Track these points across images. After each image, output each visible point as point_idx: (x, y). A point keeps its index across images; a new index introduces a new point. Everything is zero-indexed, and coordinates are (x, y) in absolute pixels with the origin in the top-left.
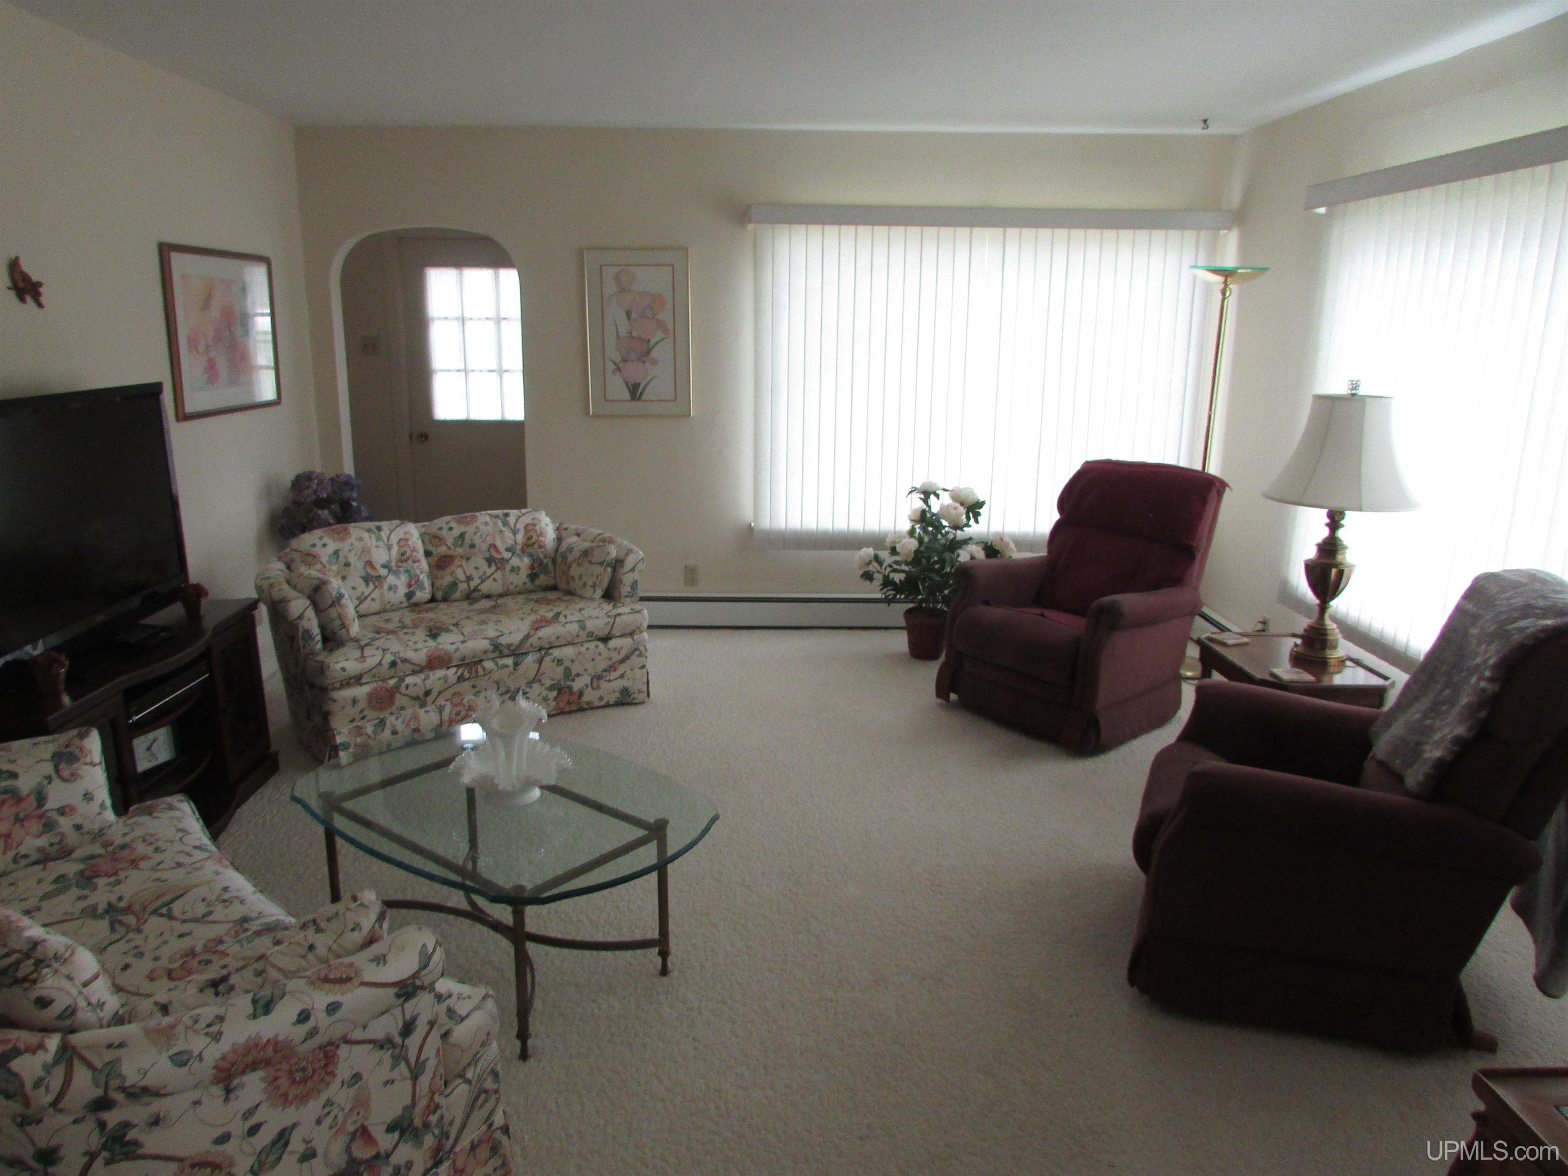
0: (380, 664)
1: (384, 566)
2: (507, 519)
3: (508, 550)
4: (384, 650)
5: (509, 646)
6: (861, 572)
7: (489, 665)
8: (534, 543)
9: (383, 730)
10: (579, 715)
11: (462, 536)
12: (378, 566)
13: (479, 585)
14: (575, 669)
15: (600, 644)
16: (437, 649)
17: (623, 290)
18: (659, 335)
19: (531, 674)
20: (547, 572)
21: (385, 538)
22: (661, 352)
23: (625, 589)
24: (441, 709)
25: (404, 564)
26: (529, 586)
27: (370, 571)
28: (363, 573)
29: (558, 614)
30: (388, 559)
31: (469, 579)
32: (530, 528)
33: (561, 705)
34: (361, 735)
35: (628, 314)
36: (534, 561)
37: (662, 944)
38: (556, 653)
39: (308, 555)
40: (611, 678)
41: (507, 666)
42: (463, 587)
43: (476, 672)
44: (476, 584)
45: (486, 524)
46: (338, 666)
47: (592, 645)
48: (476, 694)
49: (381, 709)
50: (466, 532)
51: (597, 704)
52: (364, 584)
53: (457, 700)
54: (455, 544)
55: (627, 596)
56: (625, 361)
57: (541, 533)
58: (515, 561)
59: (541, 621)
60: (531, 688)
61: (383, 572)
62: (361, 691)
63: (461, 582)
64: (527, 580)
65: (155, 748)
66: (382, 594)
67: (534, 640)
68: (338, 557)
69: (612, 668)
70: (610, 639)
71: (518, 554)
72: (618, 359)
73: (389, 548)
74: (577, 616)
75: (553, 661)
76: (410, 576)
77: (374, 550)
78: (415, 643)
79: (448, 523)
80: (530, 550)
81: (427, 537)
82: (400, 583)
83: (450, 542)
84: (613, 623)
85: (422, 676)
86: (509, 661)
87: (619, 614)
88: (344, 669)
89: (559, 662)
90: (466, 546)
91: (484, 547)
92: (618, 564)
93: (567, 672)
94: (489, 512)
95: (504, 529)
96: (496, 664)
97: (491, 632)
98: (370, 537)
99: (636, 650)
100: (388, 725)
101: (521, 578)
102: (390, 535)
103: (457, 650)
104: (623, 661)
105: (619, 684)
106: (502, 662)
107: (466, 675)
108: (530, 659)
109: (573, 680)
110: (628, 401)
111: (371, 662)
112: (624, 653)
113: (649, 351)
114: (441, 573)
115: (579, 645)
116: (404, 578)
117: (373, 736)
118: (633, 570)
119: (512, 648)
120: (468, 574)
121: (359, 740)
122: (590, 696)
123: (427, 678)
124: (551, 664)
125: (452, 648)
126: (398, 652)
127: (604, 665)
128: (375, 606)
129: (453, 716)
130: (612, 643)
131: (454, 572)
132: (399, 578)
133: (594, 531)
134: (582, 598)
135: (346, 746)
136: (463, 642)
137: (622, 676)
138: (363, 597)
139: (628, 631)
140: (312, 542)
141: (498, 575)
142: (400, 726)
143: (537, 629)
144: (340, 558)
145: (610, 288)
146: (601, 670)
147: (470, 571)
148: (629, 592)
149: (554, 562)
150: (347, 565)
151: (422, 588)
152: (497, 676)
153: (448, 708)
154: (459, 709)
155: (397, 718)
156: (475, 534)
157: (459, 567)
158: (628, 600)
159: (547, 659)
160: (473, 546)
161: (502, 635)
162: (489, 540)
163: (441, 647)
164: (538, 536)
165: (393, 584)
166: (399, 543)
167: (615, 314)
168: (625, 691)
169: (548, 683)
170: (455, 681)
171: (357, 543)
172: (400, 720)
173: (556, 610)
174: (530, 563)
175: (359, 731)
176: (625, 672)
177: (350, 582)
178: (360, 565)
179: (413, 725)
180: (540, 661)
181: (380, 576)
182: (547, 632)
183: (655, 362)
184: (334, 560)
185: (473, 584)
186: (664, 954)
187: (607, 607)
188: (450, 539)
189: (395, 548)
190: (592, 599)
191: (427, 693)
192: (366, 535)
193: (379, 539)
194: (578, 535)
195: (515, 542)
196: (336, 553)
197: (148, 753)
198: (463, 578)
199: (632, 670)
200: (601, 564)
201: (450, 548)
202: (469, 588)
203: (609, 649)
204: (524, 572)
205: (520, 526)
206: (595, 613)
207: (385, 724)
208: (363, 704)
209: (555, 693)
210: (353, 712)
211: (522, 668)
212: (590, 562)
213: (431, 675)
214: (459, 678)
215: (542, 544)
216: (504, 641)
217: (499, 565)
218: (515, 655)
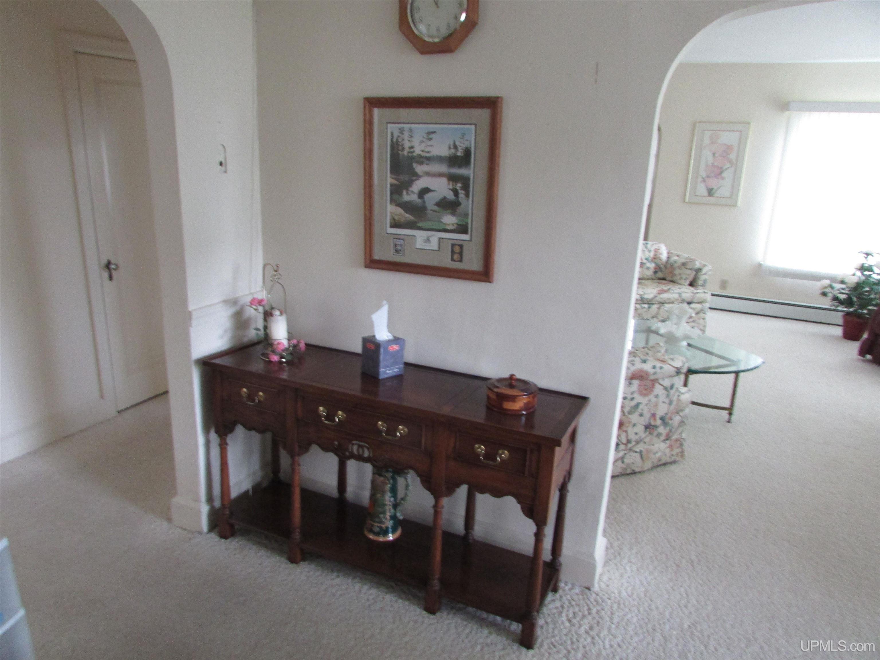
2: (647, 245)
3: (646, 259)
5: (647, 299)
6: (821, 291)
8: (658, 258)
15: (687, 305)
17: (713, 142)
18: (728, 165)
19: (654, 314)
20: (661, 271)
22: (728, 174)
23: (700, 282)
26: (653, 277)
29: (669, 289)
32: (656, 251)
35: (714, 154)
36: (657, 266)
37: (730, 410)
38: (666, 305)
40: (689, 321)
41: (645, 308)
47: (683, 305)
55: (701, 286)
56: (708, 177)
57: (661, 253)
58: (649, 265)
59: (662, 291)
64: (653, 274)
67: (658, 298)
70: (692, 303)
71: (650, 262)
72: (704, 175)
74: (678, 291)
75: (665, 309)
80: (656, 261)
84: (694, 297)
86: (646, 306)
87: (698, 293)
92: (699, 270)
95: (646, 249)
96: (641, 306)
97: (641, 292)
99: (702, 310)
101: (650, 273)
104: (696, 314)
105: (692, 324)
108: (655, 307)
110: (706, 196)
112: (697, 310)
113: (721, 173)
115: (678, 304)
118: (705, 274)
130: (693, 305)
133: (686, 255)
134: (679, 284)
137: (694, 320)
139: (700, 301)
143: (660, 294)
145: (707, 141)
148: (702, 284)
149: (666, 267)
152: (641, 311)
158: (701, 288)
159: (662, 308)
161: (645, 294)
164: (660, 255)
167: (707, 154)
173: (669, 287)
174: (655, 266)
176: (696, 319)
180: (658, 308)
182: (664, 296)
183: (723, 178)
186: (730, 414)
187: (692, 289)
190: (684, 285)
194: (678, 256)
195: (650, 256)
199: (700, 318)
200: (691, 269)
203: (690, 308)
204: (652, 270)
205: (652, 249)
206: (686, 291)
211: (651, 310)
212: (685, 268)
215: (661, 258)
216: (646, 296)
218: (649, 304)
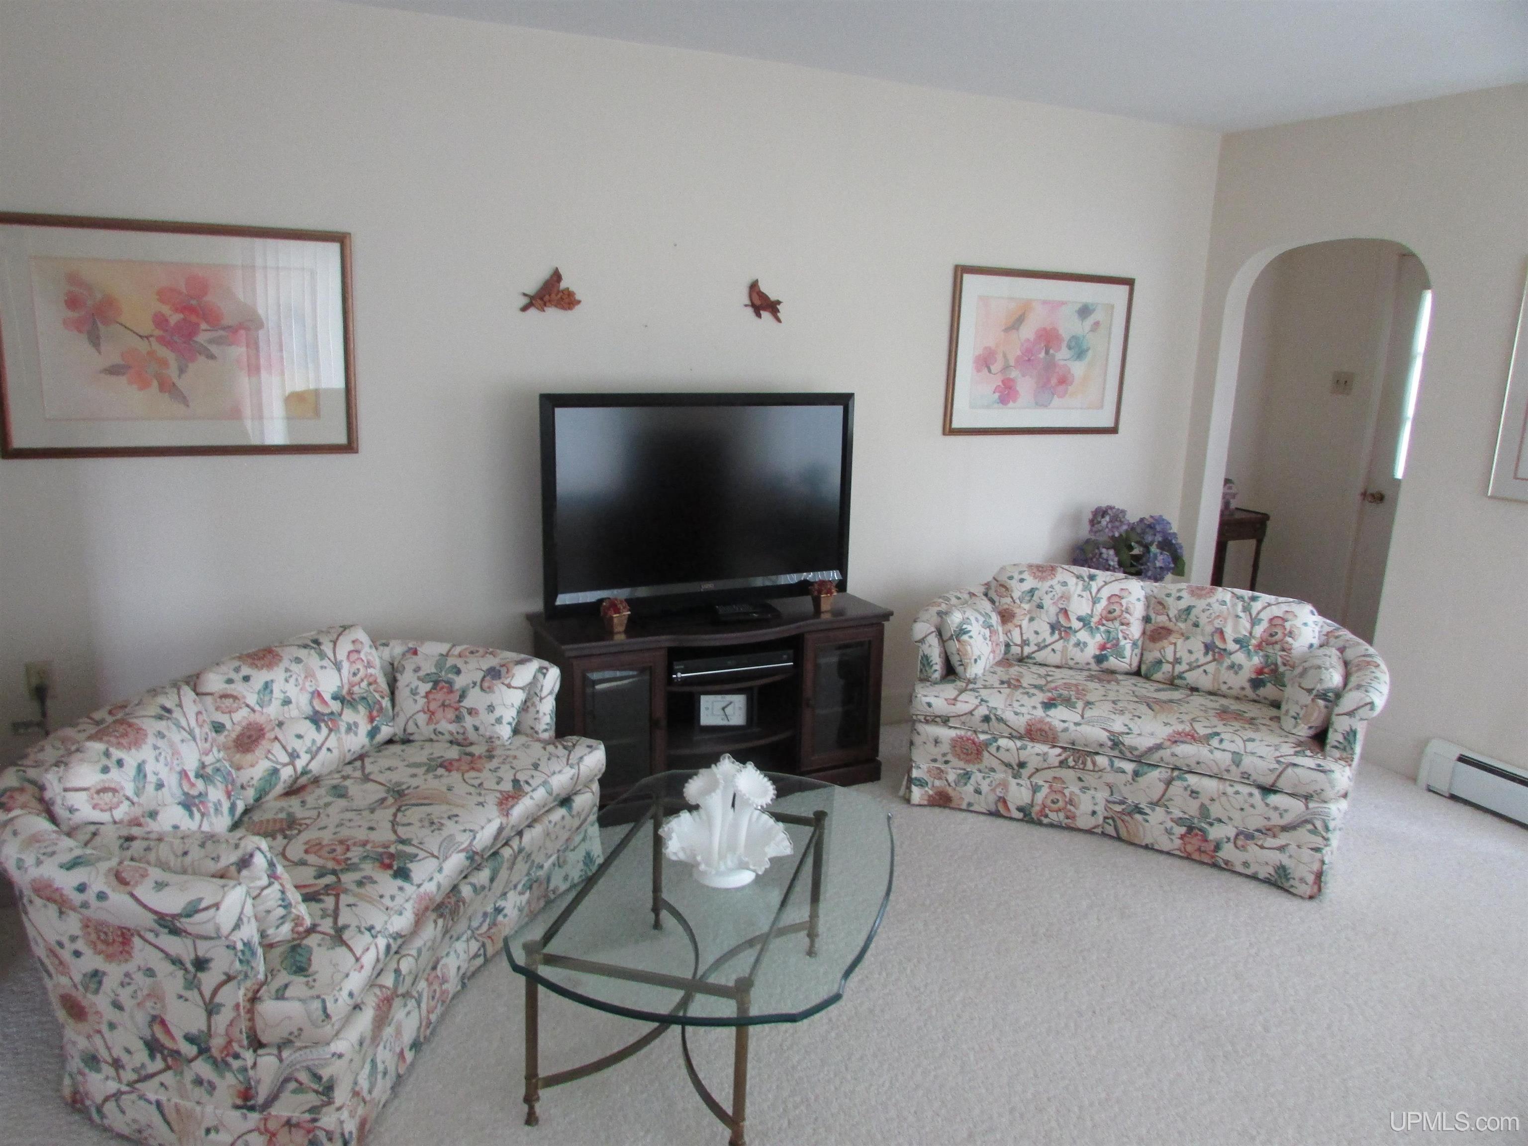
0: (971, 713)
1: (1080, 619)
2: (1252, 603)
3: (1236, 641)
4: (982, 700)
5: (1132, 749)
7: (1102, 761)
8: (1276, 643)
9: (966, 784)
10: (1208, 871)
11: (1189, 610)
12: (1073, 618)
13: (1033, 653)
14: (1215, 811)
15: (1256, 792)
16: (1041, 721)
19: (1156, 794)
21: (1094, 591)
23: (1338, 738)
24: (1035, 789)
25: (1110, 624)
27: (1062, 620)
28: (1053, 620)
29: (1215, 734)
30: (1090, 612)
31: (1177, 661)
32: (1278, 623)
33: (1189, 848)
34: (940, 778)
36: (1267, 665)
38: (1192, 780)
39: (1002, 586)
40: (1266, 845)
41: (1124, 772)
42: (1167, 667)
43: (1084, 763)
44: (1031, 651)
45: (1224, 603)
46: (928, 699)
47: (1245, 790)
48: (1084, 789)
49: (968, 762)
50: (1194, 607)
51: (1240, 868)
52: (1050, 631)
53: (1057, 786)
54: (1178, 618)
57: (1290, 632)
58: (1240, 657)
59: (1187, 735)
60: (1153, 810)
61: (1076, 625)
62: (946, 734)
63: (1168, 662)
64: (1247, 685)
65: (729, 710)
66: (1065, 648)
67: (1165, 754)
68: (1032, 596)
69: (1269, 831)
70: (1275, 792)
71: (1249, 650)
73: (1095, 601)
74: (1238, 746)
75: (1186, 789)
76: (1108, 638)
77: (1075, 599)
78: (1022, 705)
79: (1179, 590)
80: (1270, 650)
81: (1153, 601)
82: (1093, 643)
83: (1173, 613)
84: (1281, 773)
85: (1019, 743)
86: (1129, 767)
87: (1295, 765)
88: (929, 705)
89: (1194, 794)
90: (1190, 622)
91: (1209, 629)
93: (1204, 811)
94: (1236, 590)
95: (1241, 614)
96: (1112, 764)
97: (1118, 726)
98: (1077, 584)
99: (1306, 821)
100: (972, 781)
101: (1240, 681)
102: (1102, 587)
103: (1066, 730)
104: (1285, 829)
105: (1276, 857)
106: (1119, 764)
107: (1071, 762)
108: (1157, 775)
109: (1211, 824)
111: (962, 707)
112: (1287, 819)
114: (1151, 645)
115: (1228, 783)
116: (1099, 638)
117: (953, 784)
118: (1351, 714)
119: (1136, 753)
120: (1178, 656)
121: (937, 783)
122: (1228, 852)
123: (1024, 748)
124: (1182, 790)
125: (1060, 726)
126: (996, 709)
127: (1260, 823)
128: (1055, 659)
129: (1048, 802)
130: (1273, 799)
131: (1163, 648)
132: (1093, 637)
135: (922, 783)
136: (1076, 724)
137: (1281, 849)
138: (1042, 645)
139: (1302, 791)
140: (1010, 574)
141: (1211, 668)
142: (985, 787)
143: (1176, 742)
144: (1034, 598)
146: (1254, 827)
147: (1182, 653)
148: (1339, 742)
150: (1040, 607)
151: (1120, 655)
152: (1110, 777)
153: (1045, 790)
154: (1058, 796)
155: (984, 778)
156: (1203, 611)
157: (1171, 644)
158: (1332, 754)
159: (1177, 783)
160: (1196, 625)
161: (1128, 734)
162: (1217, 624)
163: (1048, 720)
164: (1285, 635)
165: (1082, 640)
166: (1109, 598)
168: (1282, 870)
169: (1177, 813)
170: (1057, 764)
171: (1058, 588)
172: (988, 781)
173: (1214, 728)
174: (1260, 666)
175: (940, 774)
176: (1287, 845)
177: (1035, 625)
178: (1053, 610)
179: (999, 792)
180: (1169, 783)
181: (1070, 628)
182: (1186, 750)
184: (1027, 598)
185: (1179, 669)
188: (1174, 608)
189: (1104, 603)
191: (1022, 765)
192: (1072, 581)
193: (1087, 588)
195: (1251, 633)
196: (1032, 591)
197: (722, 712)
198: (1170, 658)
199: (1299, 847)
201: (1170, 620)
202: (1173, 671)
203: (1267, 805)
204: (1247, 675)
205: (1266, 616)
206: (1263, 750)
207: (969, 778)
208: (945, 747)
209: (1183, 830)
210: (936, 752)
211: (1144, 781)
213: (1029, 747)
214: (1061, 762)
215: (1286, 646)
216: (1127, 740)
217: (1217, 656)
218: (1139, 762)
